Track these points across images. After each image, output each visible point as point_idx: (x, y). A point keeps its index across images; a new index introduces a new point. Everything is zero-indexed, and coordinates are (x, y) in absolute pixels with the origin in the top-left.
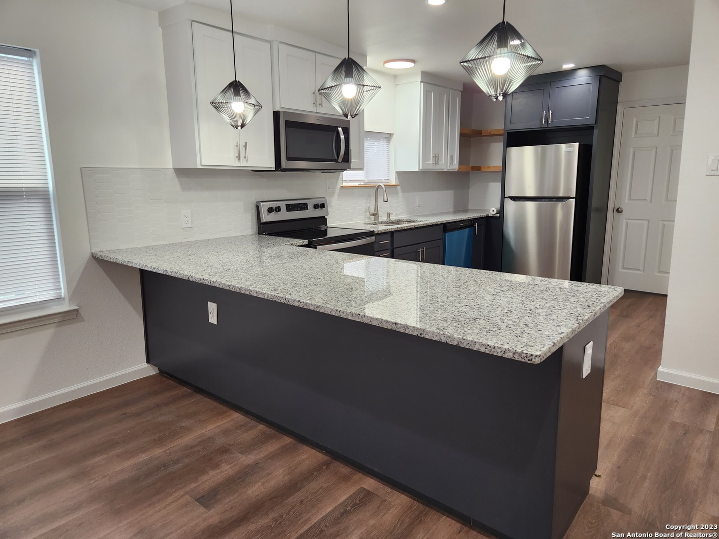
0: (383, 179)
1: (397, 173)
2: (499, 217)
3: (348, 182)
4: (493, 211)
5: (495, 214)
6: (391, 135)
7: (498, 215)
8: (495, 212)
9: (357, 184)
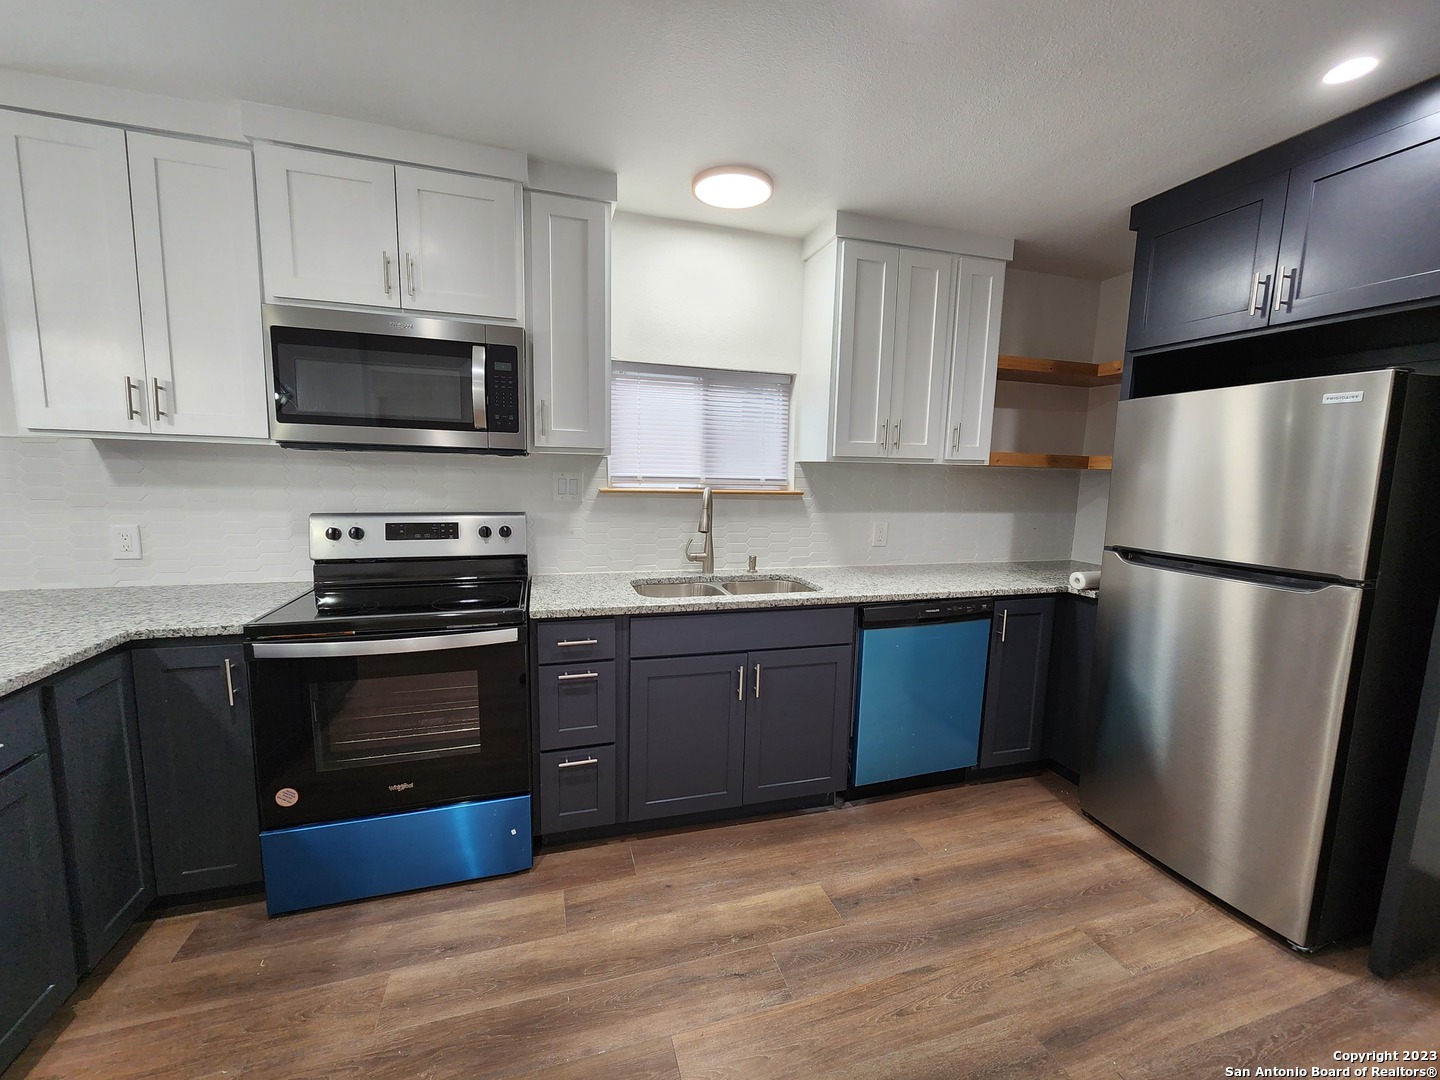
0: (763, 477)
1: (804, 465)
2: (1096, 599)
3: (639, 481)
4: (1077, 580)
5: (1083, 590)
6: (792, 377)
7: (1092, 594)
8: (1082, 584)
9: (675, 487)
